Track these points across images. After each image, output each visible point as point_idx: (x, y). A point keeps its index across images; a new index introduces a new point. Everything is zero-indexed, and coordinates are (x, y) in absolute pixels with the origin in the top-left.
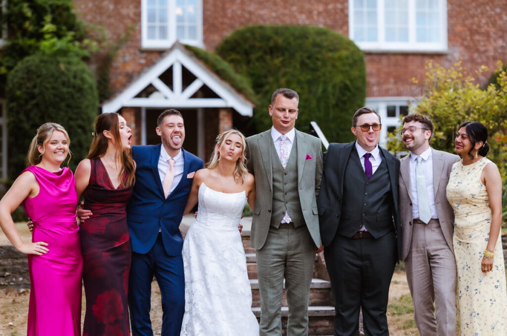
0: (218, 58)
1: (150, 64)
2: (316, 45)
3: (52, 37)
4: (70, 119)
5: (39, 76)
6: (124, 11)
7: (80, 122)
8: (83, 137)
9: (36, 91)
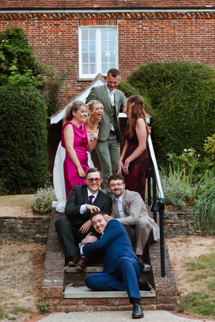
0: (128, 85)
1: (83, 90)
2: (194, 75)
3: (17, 74)
4: (27, 127)
5: (6, 99)
6: (67, 55)
7: (34, 129)
8: (35, 139)
9: (5, 109)
